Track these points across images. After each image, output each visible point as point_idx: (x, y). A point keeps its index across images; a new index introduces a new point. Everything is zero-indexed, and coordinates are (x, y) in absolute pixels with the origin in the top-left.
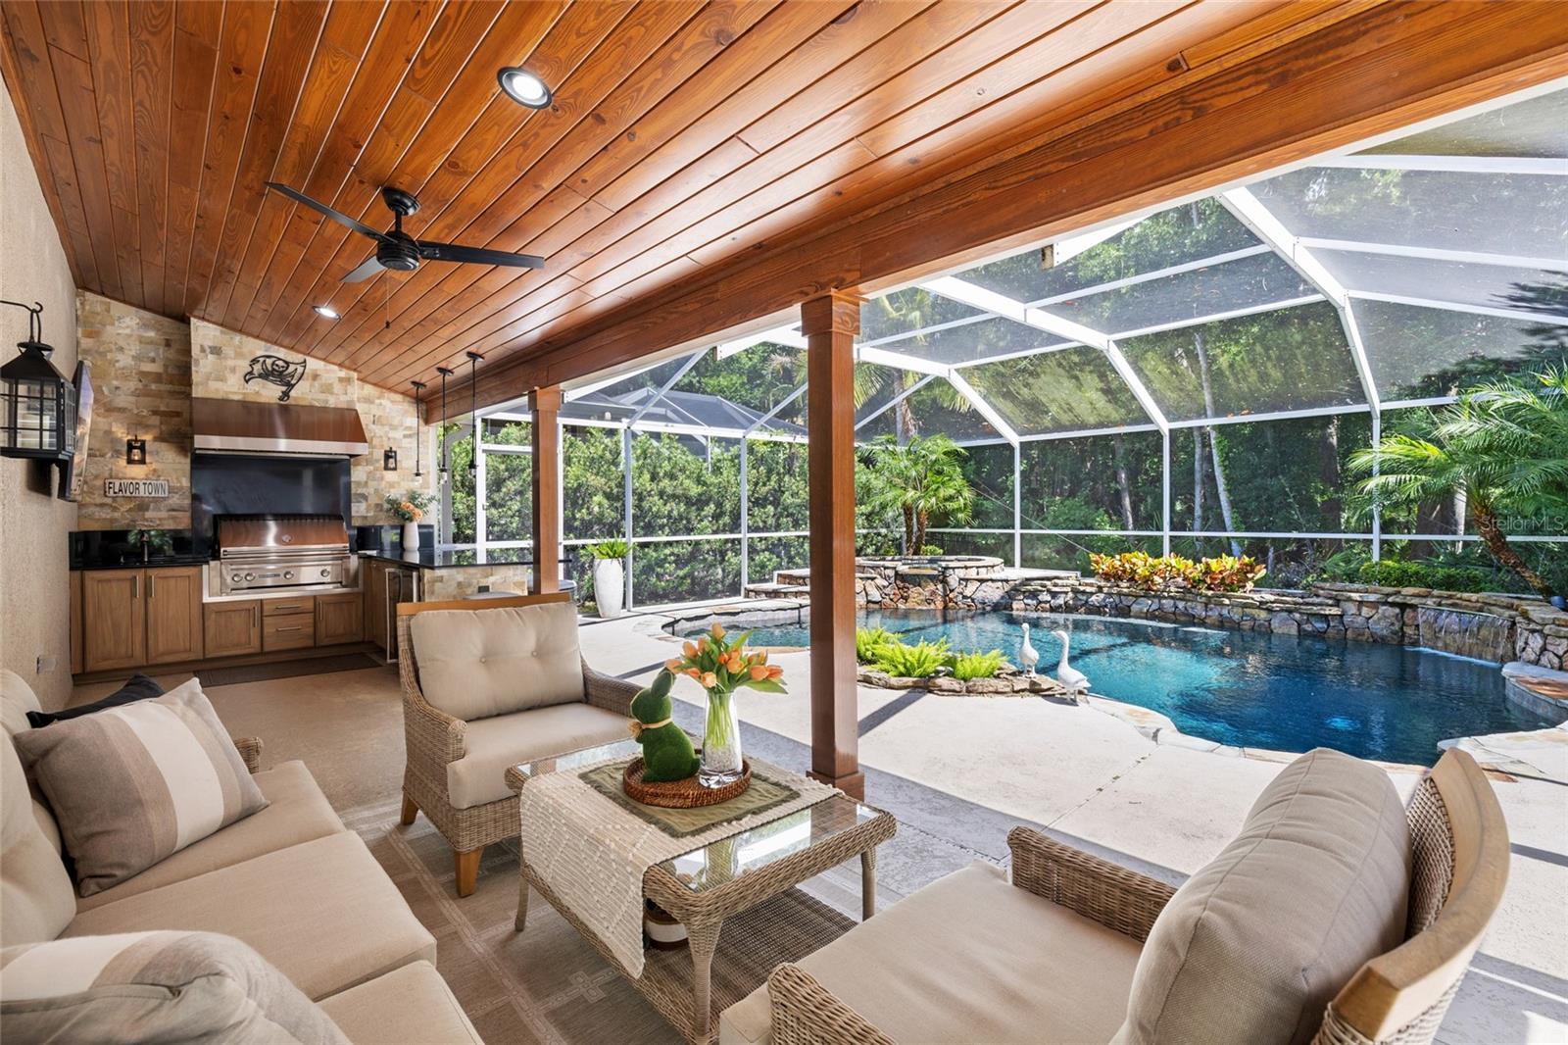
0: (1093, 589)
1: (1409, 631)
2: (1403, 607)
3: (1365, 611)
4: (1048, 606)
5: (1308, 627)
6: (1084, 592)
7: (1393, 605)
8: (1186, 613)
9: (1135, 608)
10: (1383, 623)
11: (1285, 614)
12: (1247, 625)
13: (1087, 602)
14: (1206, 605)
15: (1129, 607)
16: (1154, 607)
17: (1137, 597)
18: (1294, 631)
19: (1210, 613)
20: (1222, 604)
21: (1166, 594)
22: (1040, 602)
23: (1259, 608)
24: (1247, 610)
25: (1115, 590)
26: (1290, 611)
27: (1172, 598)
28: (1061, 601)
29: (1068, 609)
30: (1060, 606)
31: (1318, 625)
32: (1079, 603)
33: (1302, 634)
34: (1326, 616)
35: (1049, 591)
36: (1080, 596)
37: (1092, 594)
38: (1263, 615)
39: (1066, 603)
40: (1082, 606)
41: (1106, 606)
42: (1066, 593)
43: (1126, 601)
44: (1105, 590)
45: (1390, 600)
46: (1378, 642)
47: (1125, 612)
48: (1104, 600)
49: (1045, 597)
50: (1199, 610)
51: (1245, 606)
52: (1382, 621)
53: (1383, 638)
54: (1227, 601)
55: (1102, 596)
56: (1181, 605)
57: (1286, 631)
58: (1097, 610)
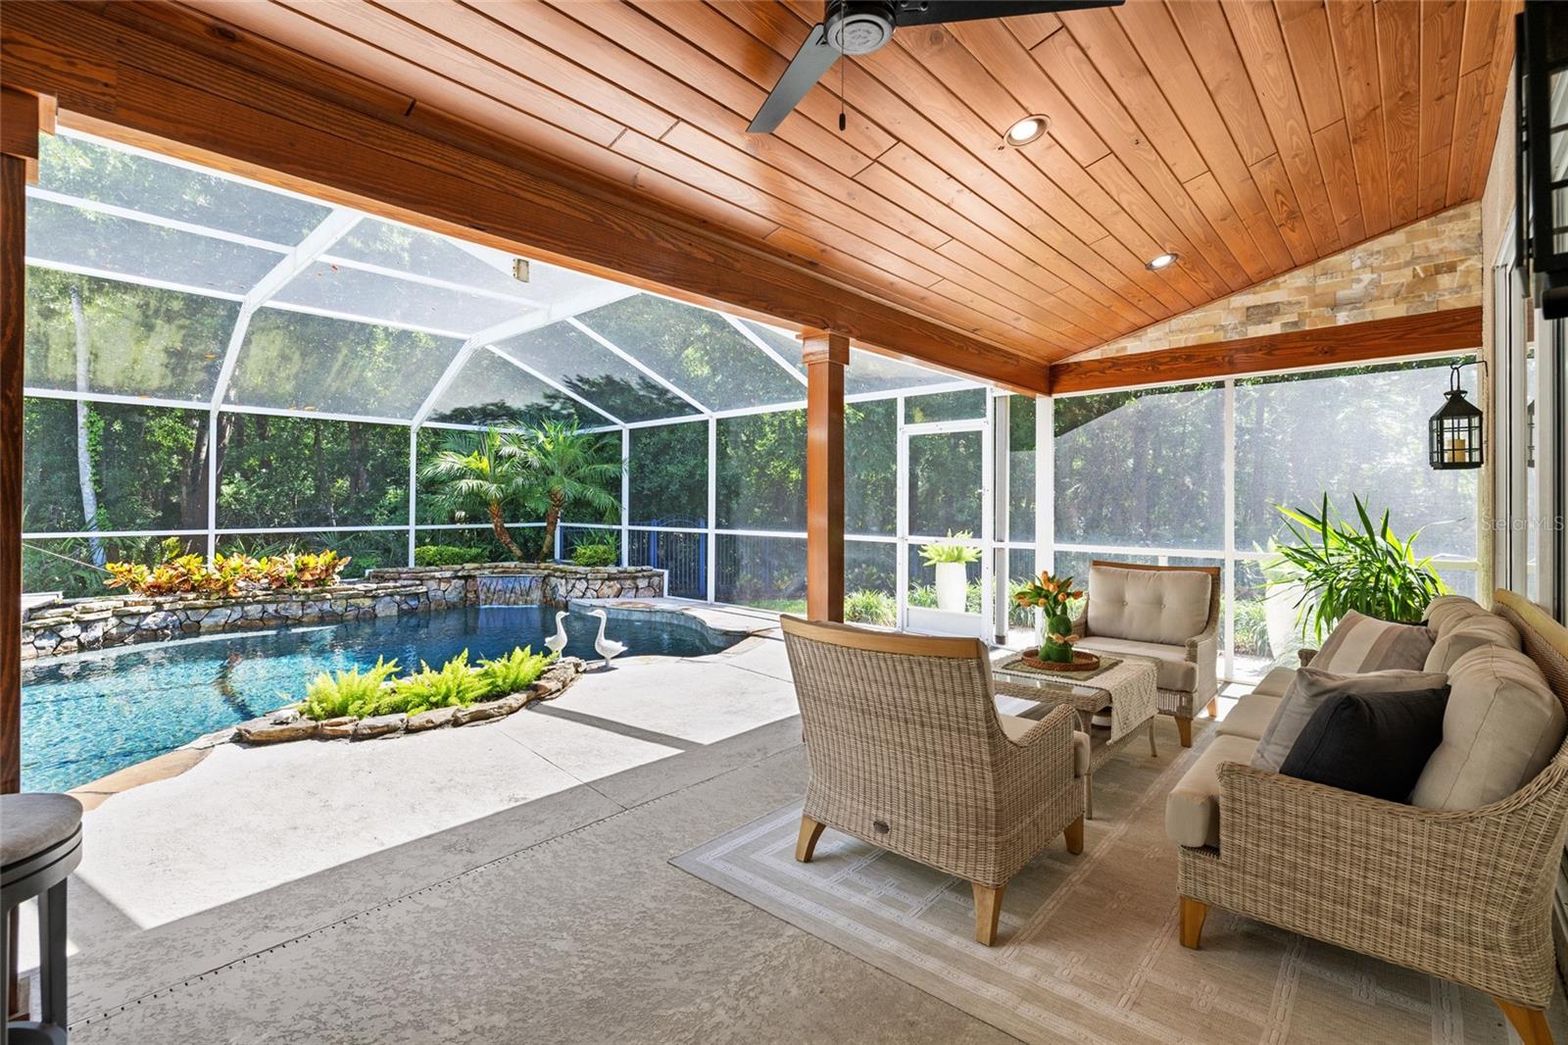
0: (149, 608)
1: (471, 595)
2: (466, 578)
3: (443, 586)
4: (75, 643)
5: (405, 606)
6: (132, 615)
7: (460, 578)
8: (277, 616)
9: (207, 622)
10: (454, 593)
11: (388, 599)
12: (351, 615)
13: (138, 626)
14: (303, 603)
15: (198, 622)
16: (235, 616)
17: (210, 609)
18: (394, 612)
19: (309, 611)
20: (324, 599)
21: (250, 599)
22: (62, 640)
23: (364, 597)
24: (352, 601)
25: (180, 605)
26: (391, 595)
27: (259, 602)
28: (97, 632)
29: (108, 641)
30: (97, 640)
31: (413, 603)
32: (126, 630)
33: (402, 613)
34: (417, 594)
35: (77, 621)
36: (127, 620)
37: (147, 614)
38: (368, 602)
39: (104, 633)
40: (130, 633)
41: (166, 627)
42: (105, 619)
43: (193, 616)
44: (166, 607)
45: (460, 574)
46: (451, 607)
47: (195, 629)
48: (165, 619)
49: (72, 630)
50: (295, 610)
51: (351, 597)
52: (452, 591)
53: (454, 604)
54: (329, 596)
55: (162, 615)
56: (271, 608)
57: (388, 613)
58: (154, 635)
